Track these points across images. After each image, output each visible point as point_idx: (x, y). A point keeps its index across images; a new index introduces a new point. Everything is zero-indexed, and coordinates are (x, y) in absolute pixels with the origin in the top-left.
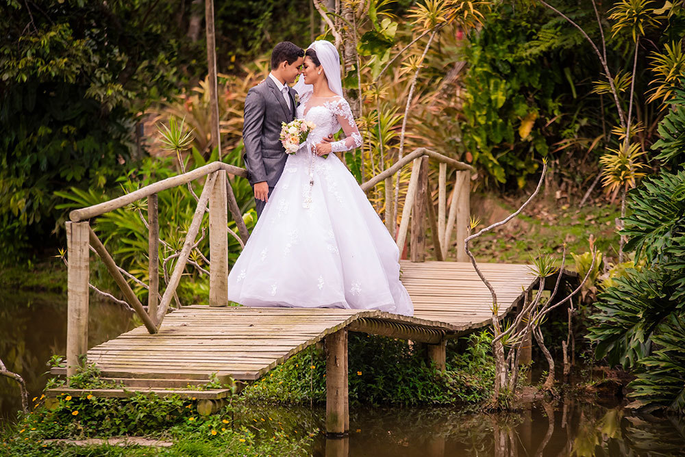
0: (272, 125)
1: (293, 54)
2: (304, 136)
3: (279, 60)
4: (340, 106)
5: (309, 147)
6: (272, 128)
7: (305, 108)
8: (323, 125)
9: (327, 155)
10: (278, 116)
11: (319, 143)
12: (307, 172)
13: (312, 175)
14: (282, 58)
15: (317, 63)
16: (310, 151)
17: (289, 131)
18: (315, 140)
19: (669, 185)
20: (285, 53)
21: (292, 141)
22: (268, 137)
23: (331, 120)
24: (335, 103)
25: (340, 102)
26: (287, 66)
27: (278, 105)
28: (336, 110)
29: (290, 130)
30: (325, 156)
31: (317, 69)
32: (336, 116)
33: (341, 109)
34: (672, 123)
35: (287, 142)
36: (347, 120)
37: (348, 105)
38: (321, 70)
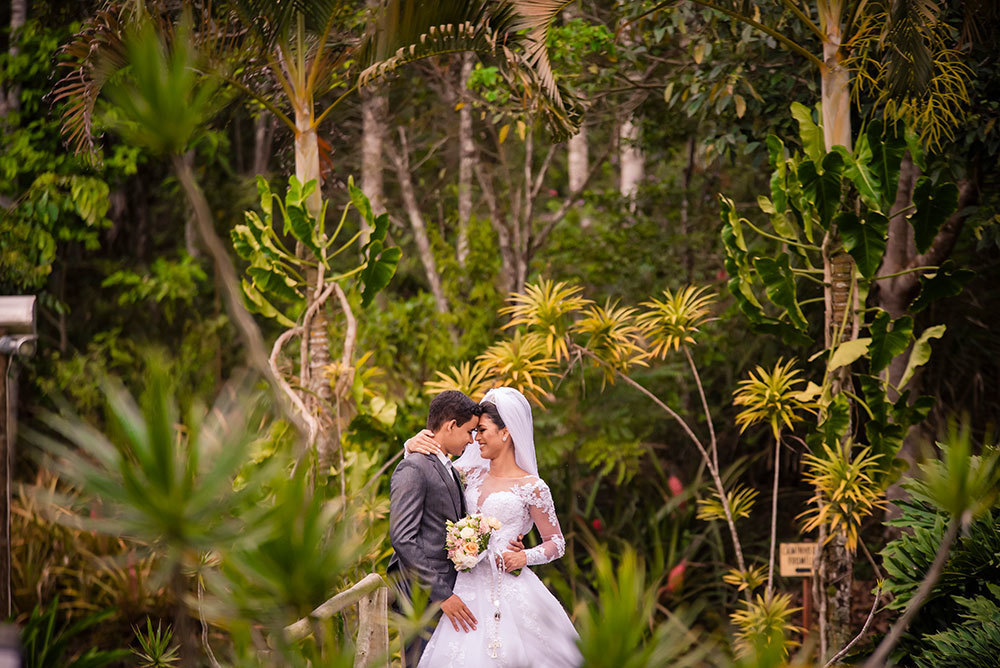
0: (435, 520)
1: (466, 410)
2: (485, 541)
3: (441, 419)
4: (537, 492)
5: (492, 558)
6: (434, 525)
7: (479, 494)
8: (509, 522)
9: (520, 570)
10: (443, 504)
11: (506, 550)
12: (489, 598)
13: (497, 603)
14: (448, 416)
15: (500, 424)
16: (494, 565)
17: (462, 534)
18: (500, 546)
19: (971, 644)
20: (453, 408)
21: (467, 550)
22: (427, 539)
23: (521, 513)
24: (529, 487)
25: (536, 485)
26: (455, 427)
27: (443, 488)
28: (530, 498)
29: (460, 533)
30: (516, 572)
31: (501, 432)
32: (529, 509)
33: (538, 496)
34: (907, 555)
35: (459, 553)
36: (547, 514)
37: (549, 490)
38: (507, 435)
